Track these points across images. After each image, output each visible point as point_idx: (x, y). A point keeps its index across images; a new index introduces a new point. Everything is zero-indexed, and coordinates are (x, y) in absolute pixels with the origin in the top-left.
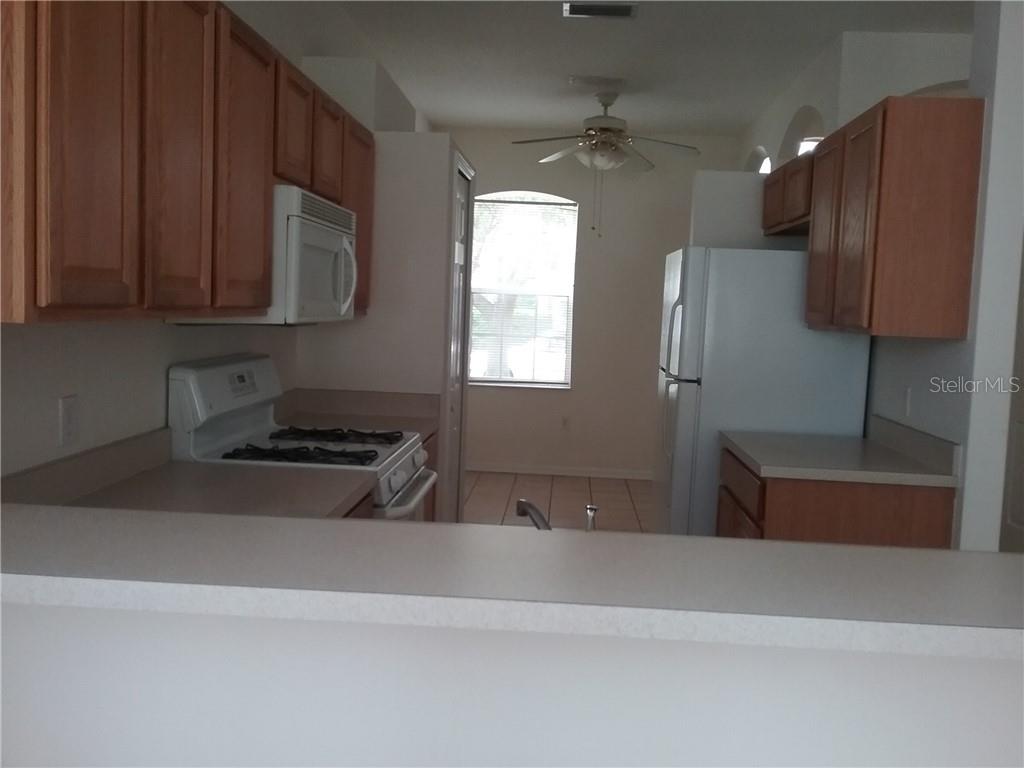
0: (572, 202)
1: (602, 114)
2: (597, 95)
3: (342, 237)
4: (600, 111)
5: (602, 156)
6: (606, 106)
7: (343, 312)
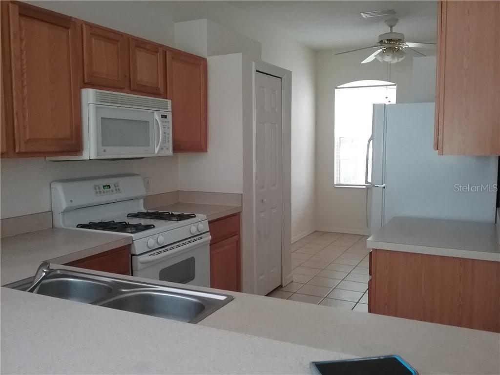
0: (393, 84)
1: (389, 31)
2: (385, 22)
3: (153, 113)
4: (388, 30)
5: (387, 55)
6: (391, 27)
7: (156, 152)
